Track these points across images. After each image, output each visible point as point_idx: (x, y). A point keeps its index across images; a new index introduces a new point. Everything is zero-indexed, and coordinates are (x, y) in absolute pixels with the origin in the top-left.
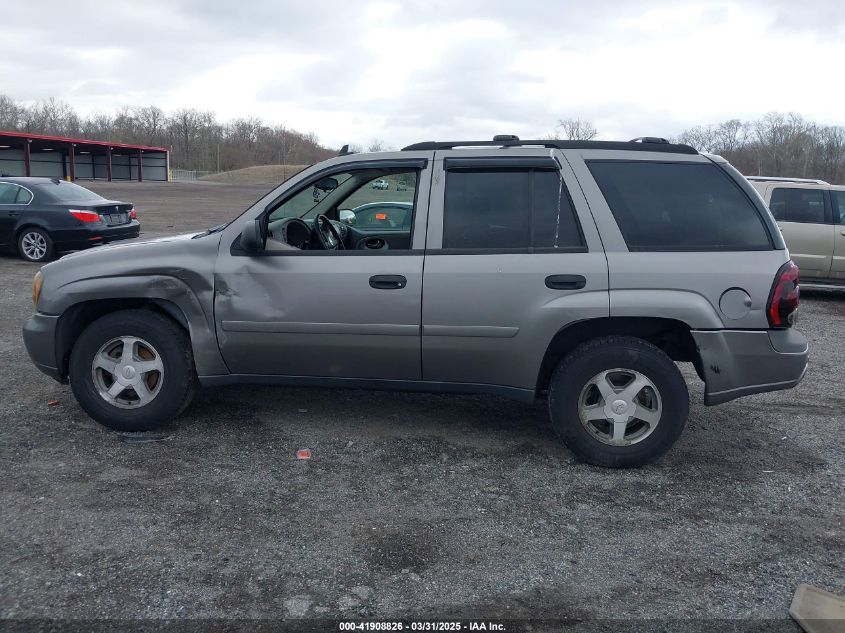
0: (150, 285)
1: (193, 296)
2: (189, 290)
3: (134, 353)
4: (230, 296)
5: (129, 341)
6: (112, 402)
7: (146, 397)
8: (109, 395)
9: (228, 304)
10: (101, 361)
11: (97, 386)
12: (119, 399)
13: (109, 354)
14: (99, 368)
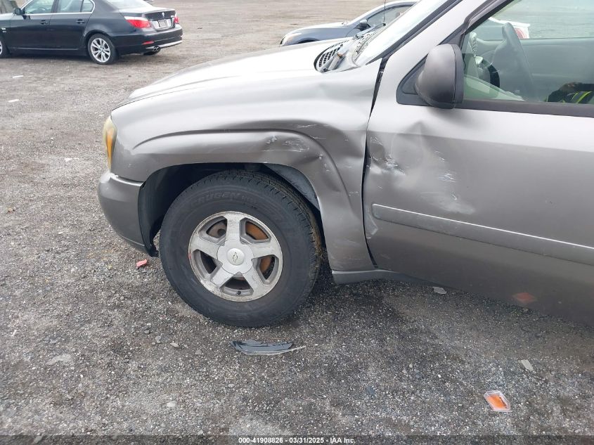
0: (266, 145)
1: (328, 163)
2: (322, 154)
3: (241, 233)
4: (389, 169)
5: (234, 219)
6: (218, 293)
7: (260, 288)
8: (213, 283)
9: (387, 180)
10: (200, 242)
11: (197, 273)
12: (226, 289)
13: (208, 232)
14: (197, 250)
